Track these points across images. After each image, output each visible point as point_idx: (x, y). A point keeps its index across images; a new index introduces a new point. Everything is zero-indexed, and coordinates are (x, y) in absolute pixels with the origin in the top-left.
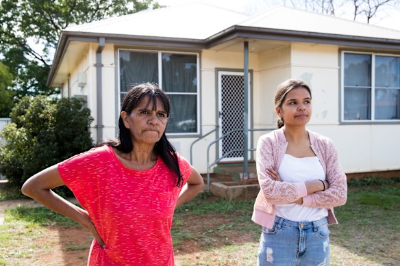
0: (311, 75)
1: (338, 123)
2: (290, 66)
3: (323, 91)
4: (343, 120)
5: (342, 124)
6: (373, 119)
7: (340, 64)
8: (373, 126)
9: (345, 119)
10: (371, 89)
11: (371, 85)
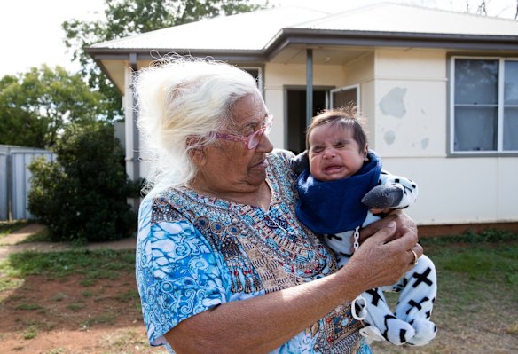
0: (405, 90)
1: (445, 155)
2: (373, 80)
3: (422, 111)
4: (452, 152)
5: (450, 156)
6: (500, 150)
7: (448, 75)
8: (500, 159)
9: (455, 150)
10: (497, 108)
11: (497, 103)
